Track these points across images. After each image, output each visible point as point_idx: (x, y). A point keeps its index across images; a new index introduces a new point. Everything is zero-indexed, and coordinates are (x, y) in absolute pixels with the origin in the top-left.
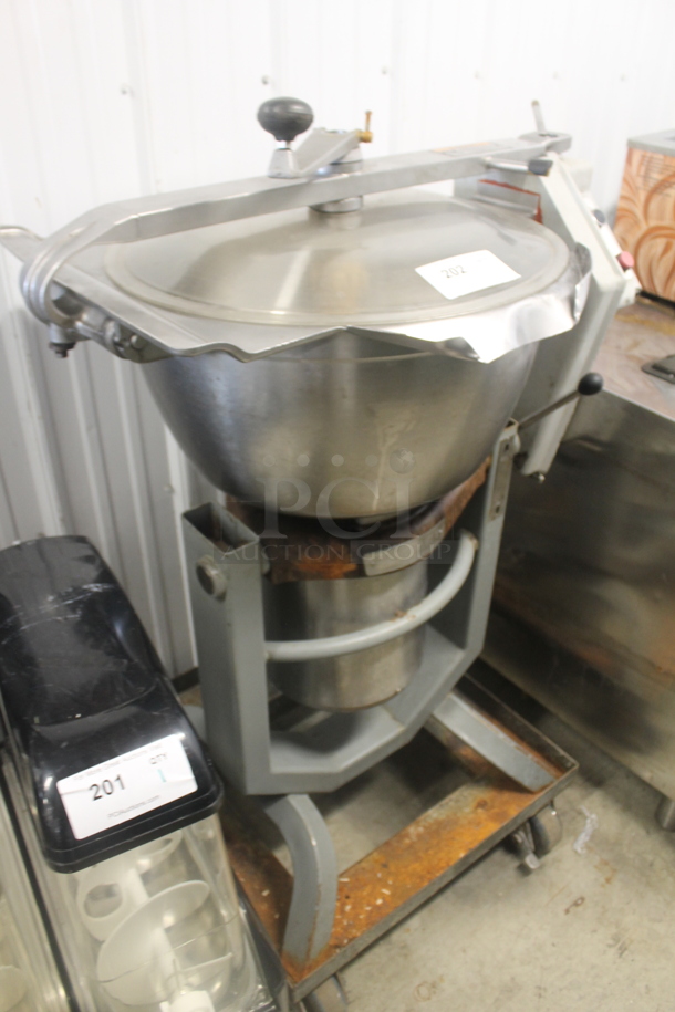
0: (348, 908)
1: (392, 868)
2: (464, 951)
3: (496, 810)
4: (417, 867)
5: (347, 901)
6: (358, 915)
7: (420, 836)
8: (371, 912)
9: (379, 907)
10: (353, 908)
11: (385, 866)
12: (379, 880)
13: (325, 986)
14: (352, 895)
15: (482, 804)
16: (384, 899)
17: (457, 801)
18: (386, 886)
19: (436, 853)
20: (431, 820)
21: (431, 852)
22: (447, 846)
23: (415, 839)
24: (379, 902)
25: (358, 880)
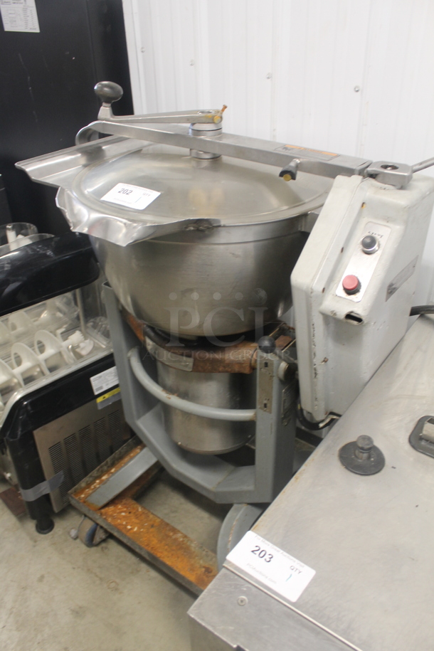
0: (123, 514)
1: (152, 530)
3: (206, 579)
4: (155, 542)
6: (120, 519)
7: (176, 540)
8: (122, 525)
9: (126, 528)
10: (124, 517)
11: (152, 526)
12: (143, 525)
14: (131, 514)
16: (131, 529)
18: (139, 528)
19: (166, 550)
20: (188, 543)
21: (166, 547)
22: (172, 555)
23: (174, 537)
24: (129, 527)
25: (141, 515)
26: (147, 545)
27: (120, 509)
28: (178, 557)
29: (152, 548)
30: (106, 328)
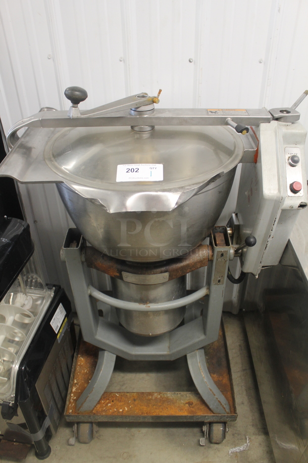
0: (110, 405)
1: (136, 403)
2: (151, 454)
3: (193, 409)
4: (145, 408)
5: (112, 402)
6: (110, 409)
7: (156, 398)
8: (115, 412)
9: (119, 412)
10: (111, 406)
11: (135, 400)
12: (128, 403)
13: (85, 425)
14: (115, 402)
15: (190, 404)
16: (123, 410)
17: (182, 396)
18: (128, 407)
19: (156, 408)
20: (165, 396)
21: (154, 407)
22: (162, 409)
23: (153, 398)
24: (121, 410)
25: (121, 398)
26: (142, 413)
27: (104, 403)
28: (167, 408)
29: (147, 413)
30: (36, 281)
